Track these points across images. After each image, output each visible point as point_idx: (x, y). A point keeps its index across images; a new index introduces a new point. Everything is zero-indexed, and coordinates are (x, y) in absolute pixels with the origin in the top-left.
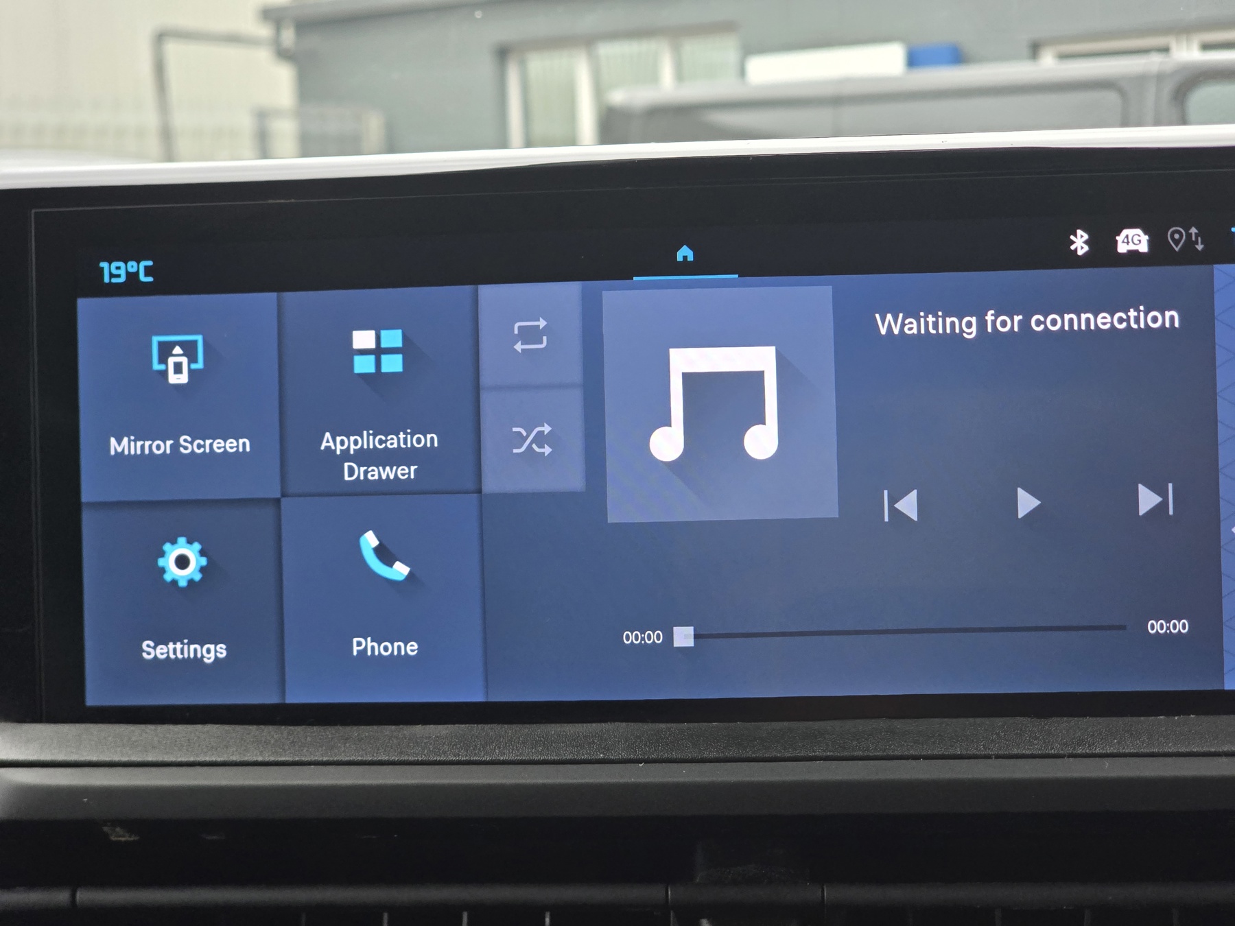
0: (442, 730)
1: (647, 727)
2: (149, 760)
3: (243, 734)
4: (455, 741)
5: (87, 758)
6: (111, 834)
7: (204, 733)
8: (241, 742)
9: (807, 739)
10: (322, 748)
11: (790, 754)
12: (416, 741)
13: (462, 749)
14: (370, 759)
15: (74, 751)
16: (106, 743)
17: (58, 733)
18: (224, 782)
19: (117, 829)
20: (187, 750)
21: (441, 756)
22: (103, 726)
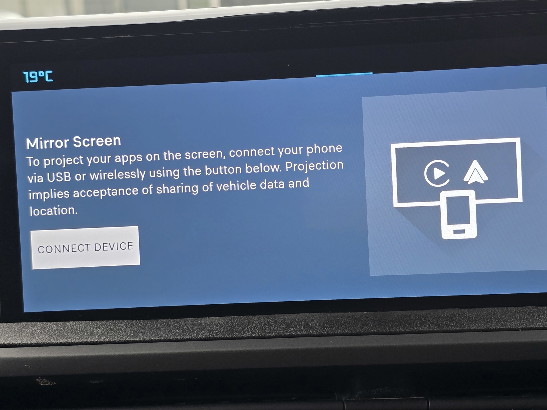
0: (220, 320)
2: (60, 342)
3: (111, 325)
4: (227, 326)
5: (26, 342)
6: (40, 382)
7: (89, 326)
8: (110, 331)
9: (417, 321)
10: (155, 332)
11: (409, 330)
12: (206, 326)
13: (231, 331)
14: (182, 338)
15: (19, 338)
16: (36, 333)
17: (9, 328)
18: (102, 354)
19: (44, 380)
20: (81, 335)
21: (220, 335)
22: (34, 323)
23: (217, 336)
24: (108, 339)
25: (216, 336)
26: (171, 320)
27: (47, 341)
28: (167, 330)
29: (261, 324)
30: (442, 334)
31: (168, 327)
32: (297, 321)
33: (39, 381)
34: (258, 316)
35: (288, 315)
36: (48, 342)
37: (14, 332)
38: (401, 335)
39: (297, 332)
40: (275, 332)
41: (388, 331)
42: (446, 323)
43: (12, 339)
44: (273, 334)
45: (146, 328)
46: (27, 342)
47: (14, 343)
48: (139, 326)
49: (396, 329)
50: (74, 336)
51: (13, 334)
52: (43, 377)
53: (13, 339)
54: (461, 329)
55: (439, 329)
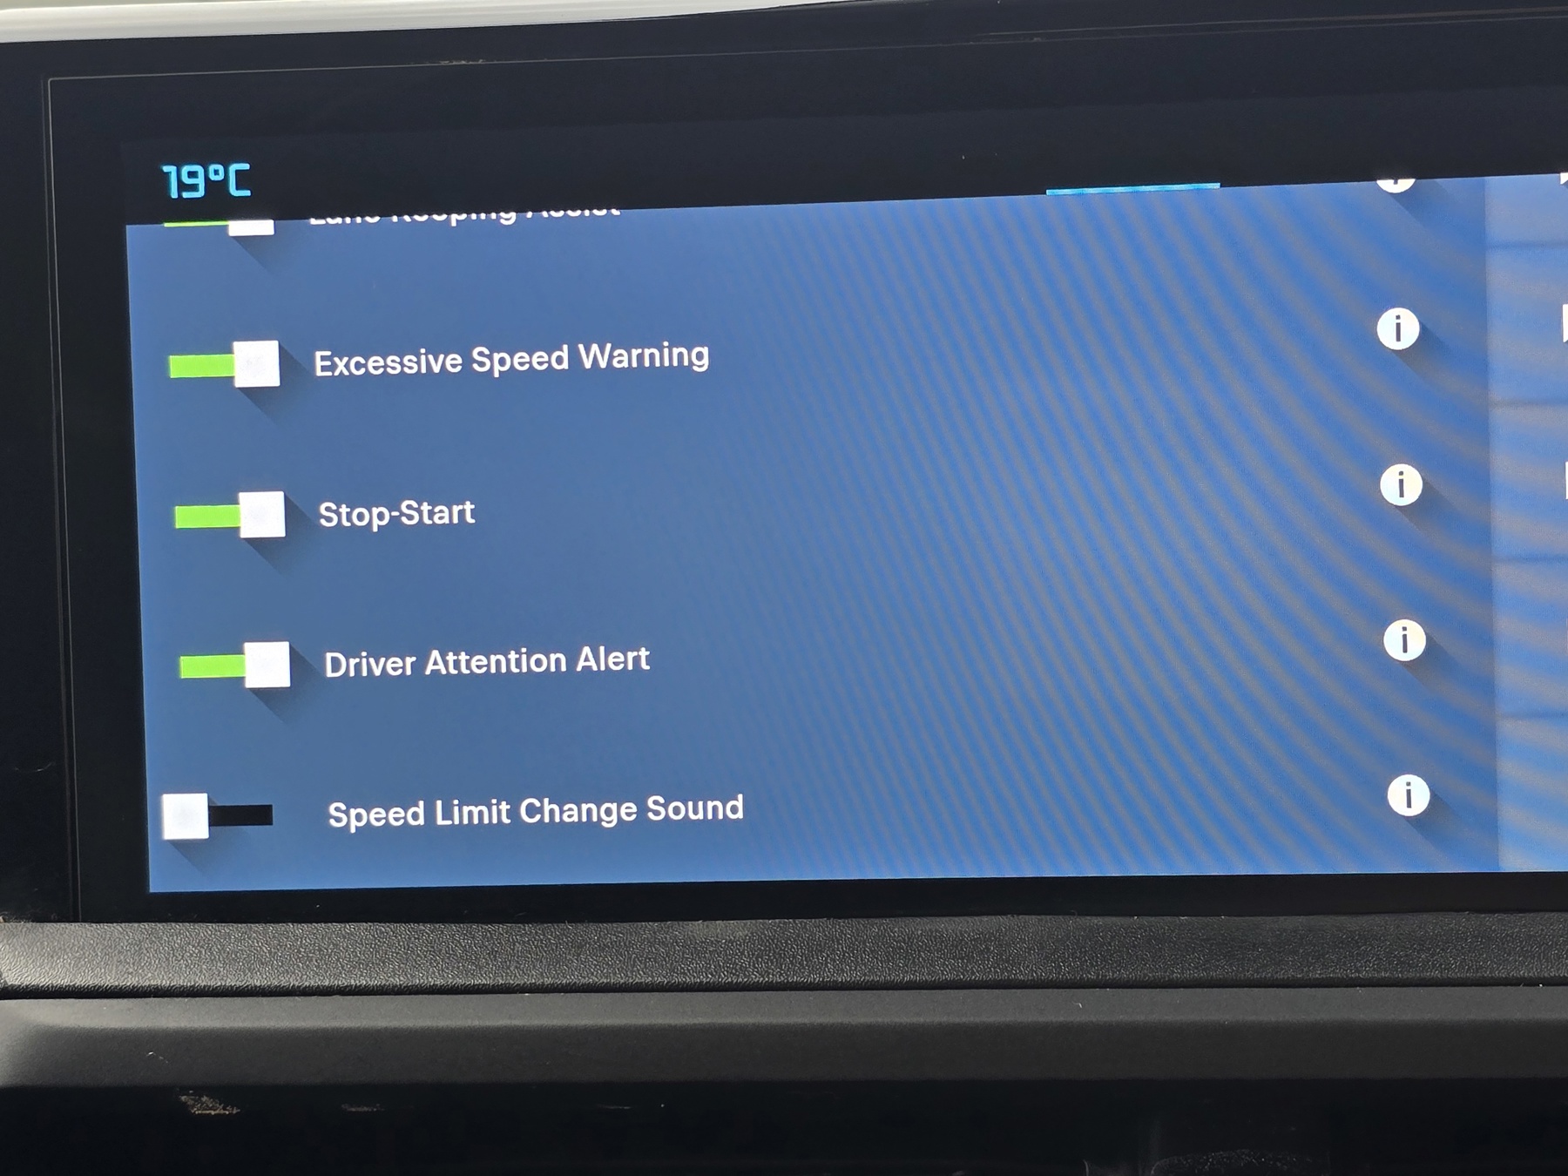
0: (737, 929)
1: (1072, 923)
2: (256, 986)
3: (410, 938)
4: (760, 949)
5: (153, 983)
6: (193, 1106)
7: (345, 938)
8: (406, 954)
9: (1342, 948)
10: (541, 962)
11: (1317, 974)
12: (696, 948)
13: (772, 963)
14: (622, 981)
15: (131, 970)
16: (183, 956)
17: (104, 940)
18: (382, 1023)
19: (204, 1099)
20: (318, 967)
21: (738, 976)
22: (178, 926)
23: (730, 980)
24: (398, 981)
25: (725, 978)
26: (592, 926)
27: (216, 982)
28: (579, 955)
29: (864, 943)
30: (1422, 990)
31: (580, 947)
32: (974, 940)
33: (191, 1102)
34: (854, 921)
35: (944, 919)
36: (219, 984)
37: (119, 952)
38: (1292, 990)
39: (973, 973)
40: (907, 972)
41: (1253, 975)
42: (1433, 955)
43: (111, 972)
44: (899, 975)
45: (513, 950)
46: (155, 983)
47: (117, 983)
48: (494, 943)
49: (1277, 973)
50: (298, 966)
51: (115, 959)
52: (200, 1090)
53: (114, 972)
54: (1479, 974)
55: (1411, 975)
